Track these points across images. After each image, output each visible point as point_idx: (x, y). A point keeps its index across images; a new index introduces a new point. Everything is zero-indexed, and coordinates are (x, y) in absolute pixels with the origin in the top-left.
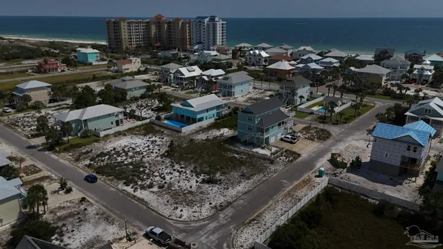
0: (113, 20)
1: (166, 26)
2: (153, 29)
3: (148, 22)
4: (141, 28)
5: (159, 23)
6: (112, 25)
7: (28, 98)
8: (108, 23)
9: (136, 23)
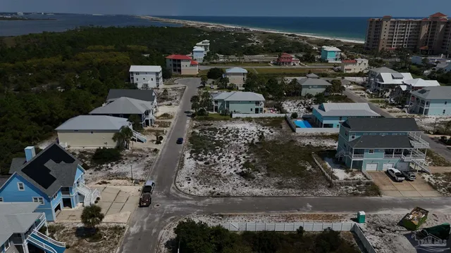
0: (376, 19)
1: (442, 26)
2: (425, 30)
3: (420, 22)
4: (409, 28)
5: (435, 22)
6: (374, 25)
7: (227, 80)
8: (371, 22)
9: (404, 22)
